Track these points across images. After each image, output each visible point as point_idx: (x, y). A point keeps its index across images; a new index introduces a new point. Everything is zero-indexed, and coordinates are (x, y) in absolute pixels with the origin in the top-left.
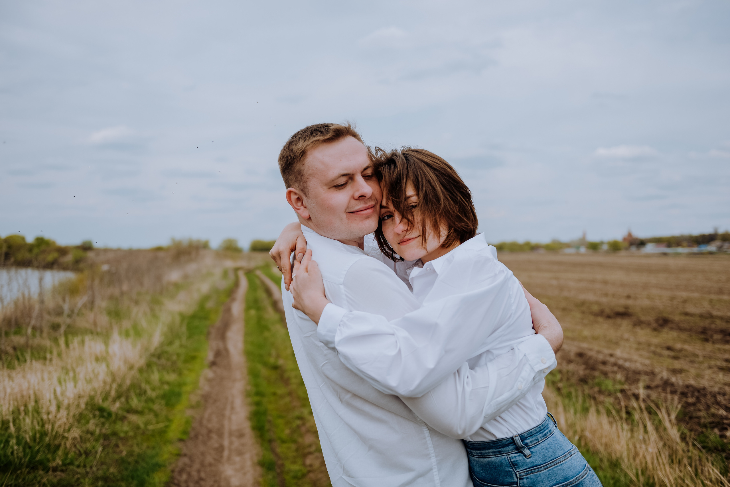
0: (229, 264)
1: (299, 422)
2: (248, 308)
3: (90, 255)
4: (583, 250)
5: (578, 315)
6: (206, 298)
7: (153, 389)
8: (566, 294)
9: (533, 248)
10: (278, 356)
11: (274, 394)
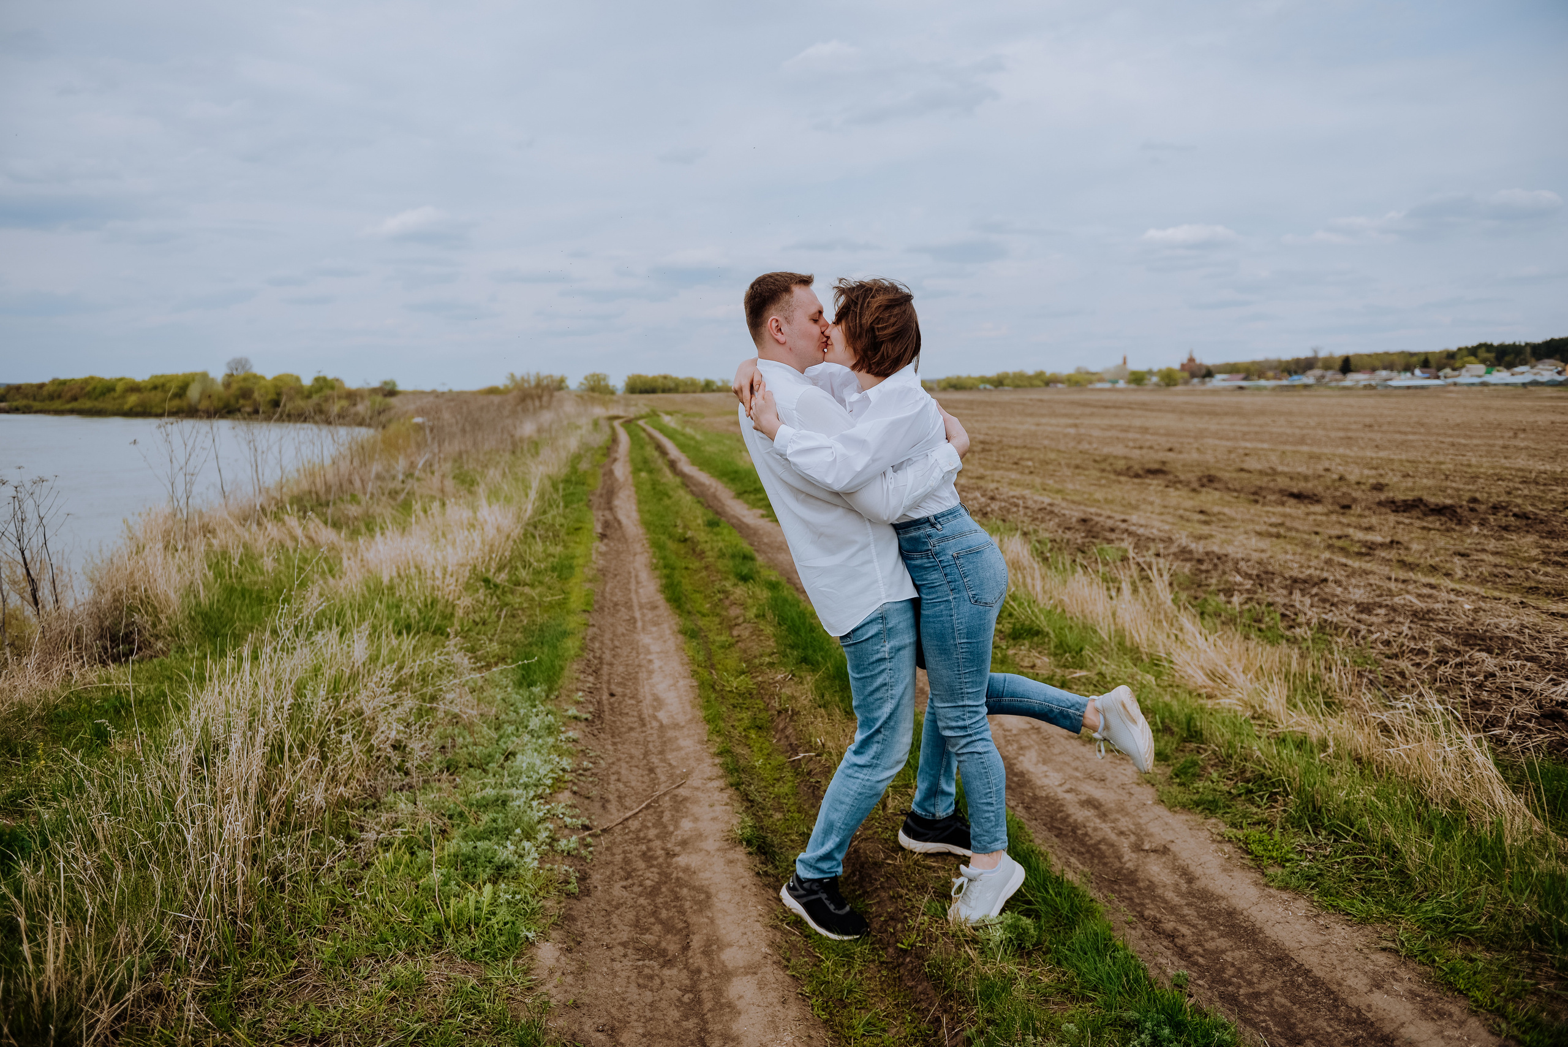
0: (599, 411)
1: (721, 596)
2: (636, 471)
3: (393, 401)
4: (1121, 384)
5: (1096, 473)
6: (577, 458)
7: (538, 561)
8: (1085, 446)
9: (1049, 382)
10: (686, 527)
11: (686, 568)
